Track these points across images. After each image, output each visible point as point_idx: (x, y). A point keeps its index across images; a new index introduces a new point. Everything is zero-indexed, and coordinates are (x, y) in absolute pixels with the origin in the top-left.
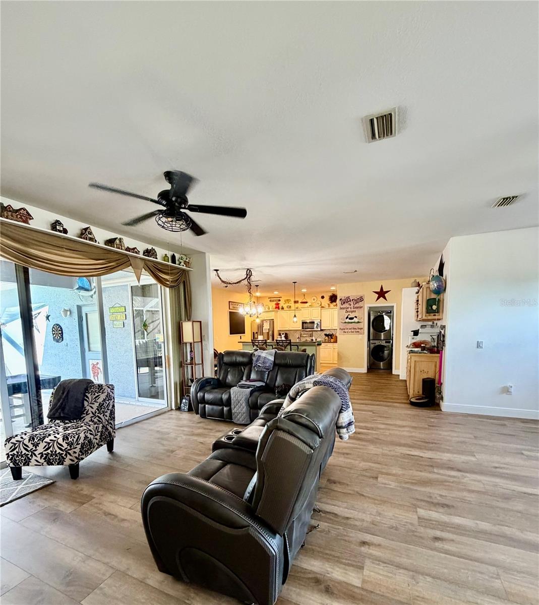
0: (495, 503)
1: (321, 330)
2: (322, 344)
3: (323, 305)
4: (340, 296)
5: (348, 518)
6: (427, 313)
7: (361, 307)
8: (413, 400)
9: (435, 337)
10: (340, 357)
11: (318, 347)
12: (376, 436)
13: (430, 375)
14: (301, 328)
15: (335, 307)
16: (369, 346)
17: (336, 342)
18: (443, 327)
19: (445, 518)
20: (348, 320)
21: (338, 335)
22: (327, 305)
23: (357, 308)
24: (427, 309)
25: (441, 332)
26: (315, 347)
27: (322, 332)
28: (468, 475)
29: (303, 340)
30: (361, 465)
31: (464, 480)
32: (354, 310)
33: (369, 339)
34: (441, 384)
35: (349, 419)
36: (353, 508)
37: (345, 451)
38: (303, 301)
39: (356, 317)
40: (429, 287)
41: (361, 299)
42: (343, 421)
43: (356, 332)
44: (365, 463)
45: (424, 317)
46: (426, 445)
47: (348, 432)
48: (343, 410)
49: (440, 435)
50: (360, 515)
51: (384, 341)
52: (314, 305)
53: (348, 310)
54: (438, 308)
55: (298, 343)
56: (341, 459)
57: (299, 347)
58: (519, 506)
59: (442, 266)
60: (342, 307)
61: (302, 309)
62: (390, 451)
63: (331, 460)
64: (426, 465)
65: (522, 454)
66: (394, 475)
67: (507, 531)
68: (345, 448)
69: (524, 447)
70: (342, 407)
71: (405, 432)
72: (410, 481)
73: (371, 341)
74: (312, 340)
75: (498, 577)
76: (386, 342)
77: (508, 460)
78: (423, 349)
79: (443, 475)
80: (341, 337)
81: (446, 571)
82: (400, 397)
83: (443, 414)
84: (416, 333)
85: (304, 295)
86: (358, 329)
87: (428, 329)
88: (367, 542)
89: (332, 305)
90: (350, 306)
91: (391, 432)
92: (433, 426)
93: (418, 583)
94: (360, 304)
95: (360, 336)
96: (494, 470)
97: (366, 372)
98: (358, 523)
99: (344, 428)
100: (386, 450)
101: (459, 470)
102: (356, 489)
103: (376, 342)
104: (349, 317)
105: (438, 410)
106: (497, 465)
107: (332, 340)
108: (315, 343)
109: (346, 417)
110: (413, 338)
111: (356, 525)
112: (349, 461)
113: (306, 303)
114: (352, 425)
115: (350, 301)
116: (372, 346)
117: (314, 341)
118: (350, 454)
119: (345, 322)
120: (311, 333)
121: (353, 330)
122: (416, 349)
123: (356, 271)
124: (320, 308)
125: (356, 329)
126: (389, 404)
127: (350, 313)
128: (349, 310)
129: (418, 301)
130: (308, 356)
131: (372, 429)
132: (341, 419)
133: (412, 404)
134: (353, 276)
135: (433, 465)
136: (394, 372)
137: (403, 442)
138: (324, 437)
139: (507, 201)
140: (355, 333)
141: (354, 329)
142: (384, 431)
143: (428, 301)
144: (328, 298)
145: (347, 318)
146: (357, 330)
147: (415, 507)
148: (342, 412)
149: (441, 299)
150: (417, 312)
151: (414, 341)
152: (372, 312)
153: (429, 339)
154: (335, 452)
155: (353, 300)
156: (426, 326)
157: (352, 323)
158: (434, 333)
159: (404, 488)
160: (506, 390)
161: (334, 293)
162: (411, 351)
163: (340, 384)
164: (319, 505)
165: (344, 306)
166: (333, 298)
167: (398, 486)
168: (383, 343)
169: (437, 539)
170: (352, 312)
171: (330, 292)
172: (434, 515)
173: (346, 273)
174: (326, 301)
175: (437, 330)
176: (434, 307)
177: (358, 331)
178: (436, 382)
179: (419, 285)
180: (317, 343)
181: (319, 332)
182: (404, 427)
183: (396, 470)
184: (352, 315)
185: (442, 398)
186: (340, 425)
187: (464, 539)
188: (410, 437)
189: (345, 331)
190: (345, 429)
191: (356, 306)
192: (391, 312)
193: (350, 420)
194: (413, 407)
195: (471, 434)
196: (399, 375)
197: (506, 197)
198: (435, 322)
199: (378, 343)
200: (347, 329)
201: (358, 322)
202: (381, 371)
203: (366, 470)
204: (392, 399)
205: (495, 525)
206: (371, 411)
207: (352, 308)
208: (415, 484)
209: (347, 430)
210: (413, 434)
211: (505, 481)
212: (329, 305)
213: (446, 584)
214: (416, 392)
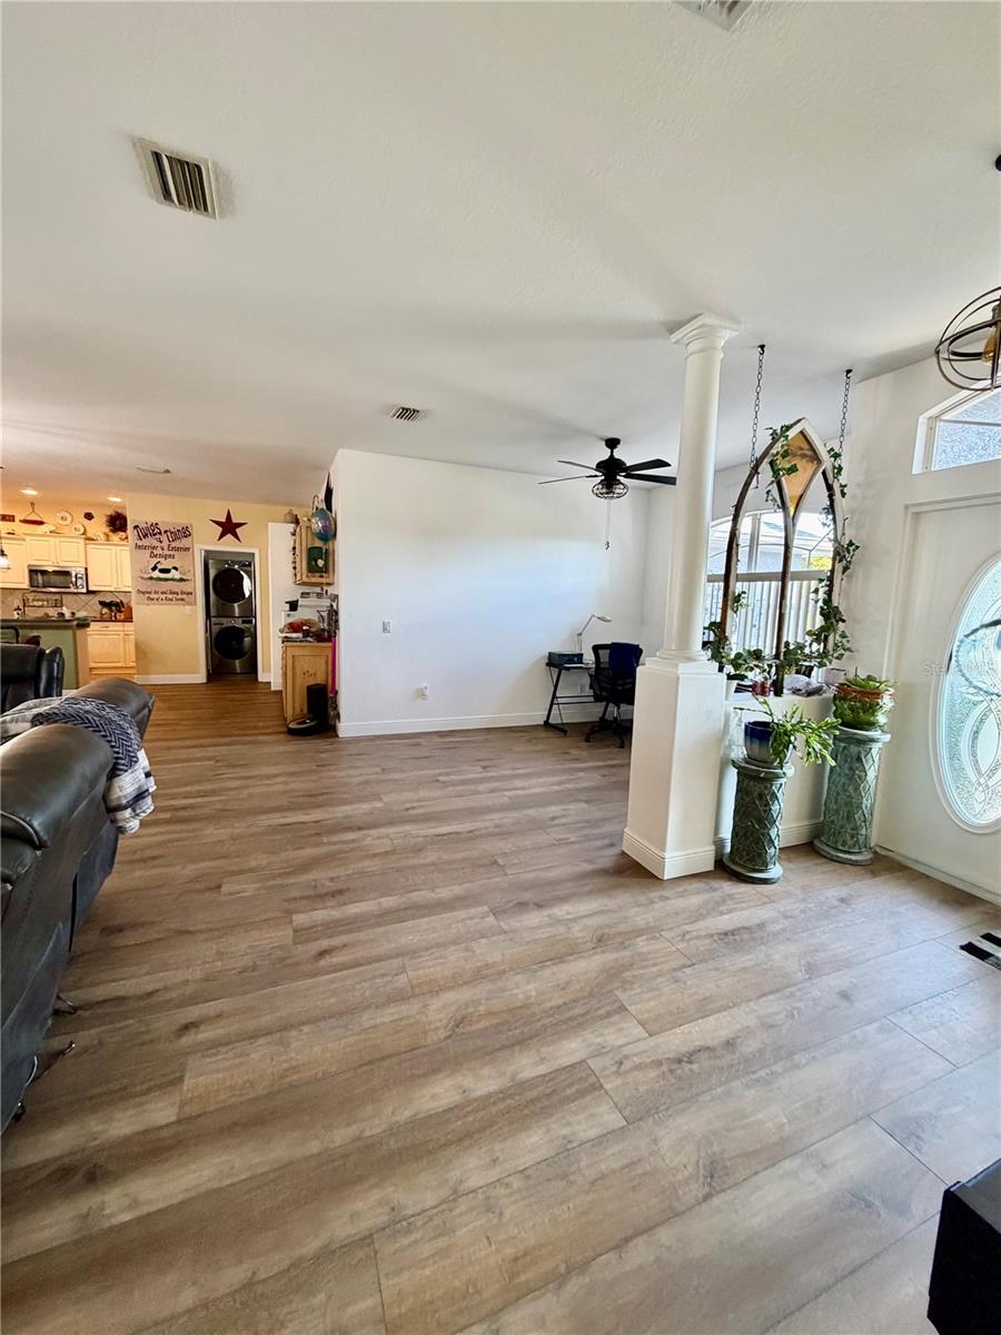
0: (405, 863)
1: (89, 592)
2: (92, 624)
3: (89, 535)
4: (133, 521)
5: (150, 994)
6: (310, 571)
7: (187, 549)
8: (293, 726)
9: (325, 614)
10: (141, 651)
11: (79, 633)
12: (219, 806)
13: (320, 680)
14: (26, 585)
15: (124, 543)
16: (208, 629)
17: (129, 619)
18: (335, 598)
19: (335, 914)
20: (156, 574)
21: (133, 605)
22: (103, 537)
23: (178, 549)
24: (309, 563)
25: (332, 606)
26: (70, 632)
27: (92, 596)
28: (371, 832)
29: (32, 614)
30: (186, 872)
31: (368, 841)
32: (172, 553)
33: (208, 615)
34: (337, 692)
35: (137, 786)
36: (165, 966)
37: (148, 853)
38: (29, 518)
39: (176, 569)
40: (310, 527)
41: (185, 532)
42: (120, 794)
43: (177, 600)
44: (192, 867)
45: (305, 579)
46: (314, 799)
47: (138, 815)
48: (121, 770)
49: (334, 777)
50: (180, 976)
51: (240, 620)
52: (65, 530)
53: (155, 552)
54: (326, 565)
55: (15, 621)
56: (137, 874)
57: (20, 631)
58: (431, 856)
59: (329, 492)
60: (140, 543)
61: (28, 538)
62: (248, 827)
63: (111, 883)
64: (311, 835)
65: (438, 781)
66: (251, 870)
67: (416, 897)
68: (149, 847)
69: (437, 771)
70: (116, 764)
71: (278, 786)
72: (281, 871)
73: (213, 619)
74: (63, 615)
75: (403, 970)
76: (244, 622)
77: (423, 793)
78: (306, 634)
79: (335, 843)
80: (139, 611)
81: (333, 1000)
82: (271, 723)
83: (340, 742)
84: (293, 606)
85: (32, 504)
86: (183, 593)
87: (312, 601)
88: (191, 1023)
89: (115, 538)
90: (158, 544)
91: (251, 790)
92: (323, 766)
93: (289, 1046)
94: (184, 543)
95: (188, 607)
96: (405, 813)
97: (205, 681)
98: (173, 994)
99: (125, 808)
100: (239, 827)
101: (360, 829)
102: (172, 926)
103: (224, 620)
104: (160, 567)
105: (331, 737)
106: (408, 806)
107: (121, 616)
108: (69, 621)
109: (127, 785)
110: (289, 615)
111: (171, 1000)
112: (154, 872)
113: (41, 523)
114: (144, 798)
115: (160, 533)
116: (216, 629)
117: (68, 616)
118: (160, 857)
119: (151, 578)
120: (57, 597)
121: (170, 596)
122: (294, 635)
123: (168, 471)
124: (82, 542)
125: (177, 594)
126: (250, 739)
127: (162, 560)
128: (159, 551)
129: (294, 548)
130: (42, 652)
131: (213, 793)
132: (118, 790)
133: (292, 733)
134: (161, 481)
135: (321, 830)
136: (262, 677)
137: (272, 804)
138: (49, 844)
139: (407, 413)
140: (174, 601)
141: (171, 593)
142: (235, 792)
143: (310, 550)
144: (104, 519)
145: (154, 569)
146: (180, 596)
147: (289, 913)
148: (119, 775)
149: (331, 551)
150: (295, 568)
151: (290, 620)
152: (211, 561)
153: (315, 618)
154: (119, 863)
155: (166, 532)
156: (308, 594)
157: (166, 580)
158: (322, 606)
159: (272, 887)
160: (421, 694)
161: (120, 511)
162: (286, 637)
163: (112, 715)
164: (72, 998)
165: (145, 542)
166: (117, 522)
167: (259, 889)
168: (238, 624)
169: (322, 954)
170: (165, 557)
171: (110, 507)
172: (320, 915)
173: (143, 470)
174: (98, 527)
175: (326, 602)
176: (321, 563)
177: (184, 597)
178: (329, 689)
179: (297, 522)
180: (75, 623)
181: (82, 597)
182: (275, 776)
183: (258, 860)
184: (165, 564)
185: (338, 716)
186: (114, 804)
187: (363, 935)
188: (284, 792)
189: (152, 596)
190: (129, 810)
191: (173, 544)
192: (250, 565)
193: (140, 788)
194: (293, 737)
195: (378, 766)
196: (270, 683)
197: (407, 407)
198: (325, 588)
199: (227, 622)
200: (156, 592)
201: (182, 580)
202: (239, 677)
203: (196, 879)
204: (256, 728)
205: (402, 895)
206: (209, 759)
207: (166, 548)
208: (288, 874)
209: (134, 810)
210: (293, 786)
211: (417, 826)
212: (107, 536)
213: (333, 1022)
214: (298, 710)
